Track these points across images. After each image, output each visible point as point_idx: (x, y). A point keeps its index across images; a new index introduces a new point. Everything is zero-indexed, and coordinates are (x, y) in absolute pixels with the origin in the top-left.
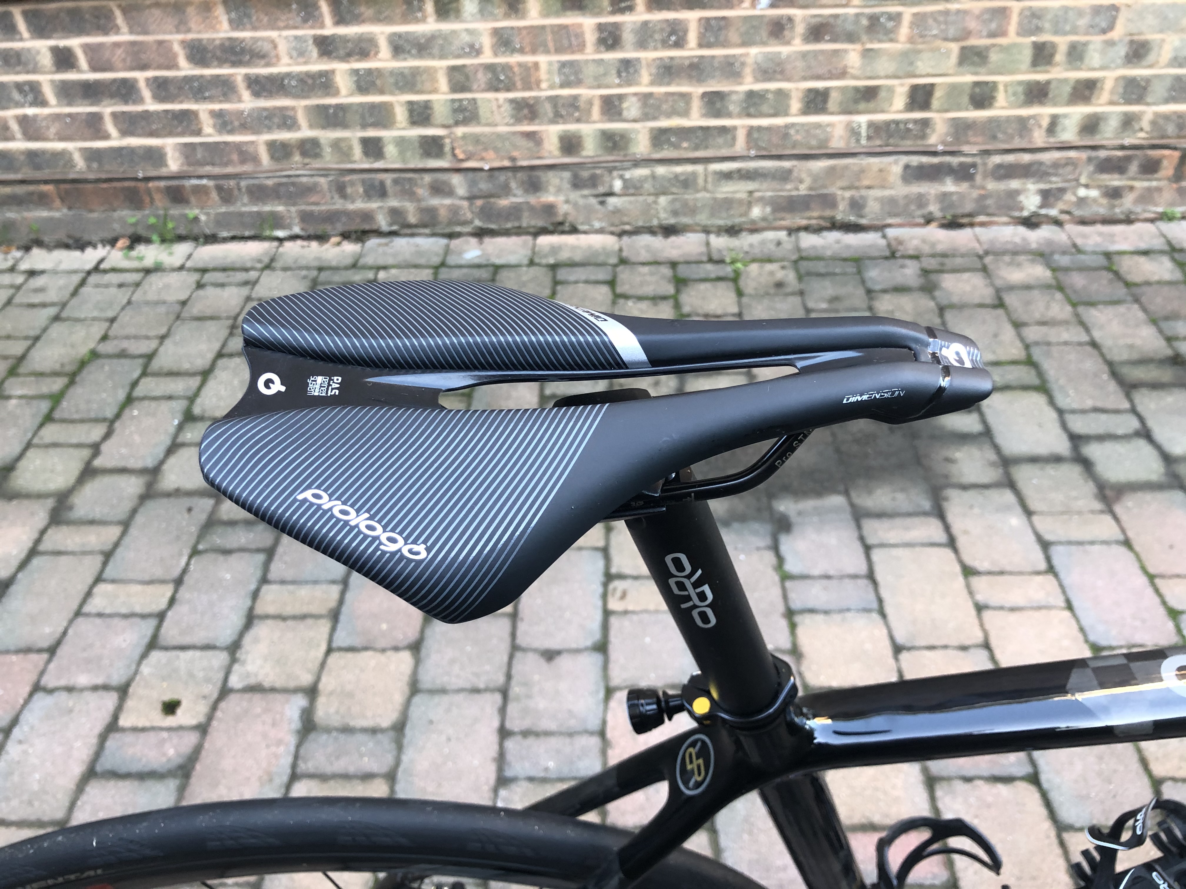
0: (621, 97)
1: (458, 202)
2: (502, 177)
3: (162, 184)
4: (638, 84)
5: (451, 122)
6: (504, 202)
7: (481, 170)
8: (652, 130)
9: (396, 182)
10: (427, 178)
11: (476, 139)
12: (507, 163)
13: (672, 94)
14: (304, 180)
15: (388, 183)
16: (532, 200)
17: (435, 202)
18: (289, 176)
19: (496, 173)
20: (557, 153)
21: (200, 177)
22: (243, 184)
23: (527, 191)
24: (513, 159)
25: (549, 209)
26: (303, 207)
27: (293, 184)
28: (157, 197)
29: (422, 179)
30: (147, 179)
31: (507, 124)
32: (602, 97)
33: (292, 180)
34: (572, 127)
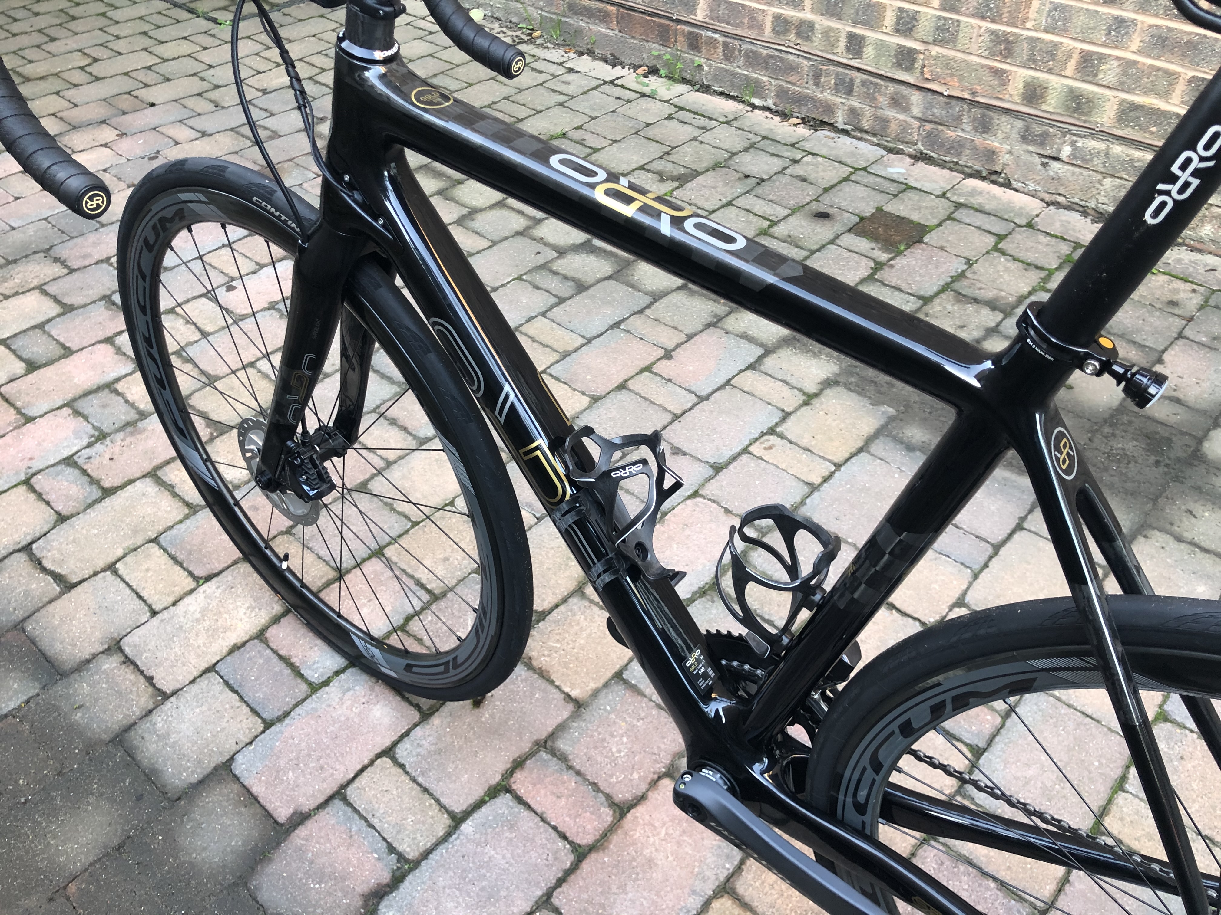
0: (1102, 58)
1: (909, 119)
2: (957, 107)
3: (687, 28)
4: (1126, 48)
5: (931, 39)
6: (951, 134)
7: (941, 94)
8: (1122, 102)
9: (863, 83)
10: (892, 88)
11: (948, 63)
12: (966, 95)
13: (1159, 69)
14: (791, 57)
15: (857, 82)
16: (978, 140)
17: (891, 113)
18: (781, 51)
19: (954, 102)
20: (1017, 99)
21: (715, 31)
22: (744, 47)
23: (976, 129)
24: (974, 93)
25: (991, 154)
26: (782, 83)
27: (782, 59)
28: (680, 38)
29: (886, 87)
30: (678, 21)
31: (980, 56)
32: (1082, 51)
33: (783, 55)
34: (1042, 76)
